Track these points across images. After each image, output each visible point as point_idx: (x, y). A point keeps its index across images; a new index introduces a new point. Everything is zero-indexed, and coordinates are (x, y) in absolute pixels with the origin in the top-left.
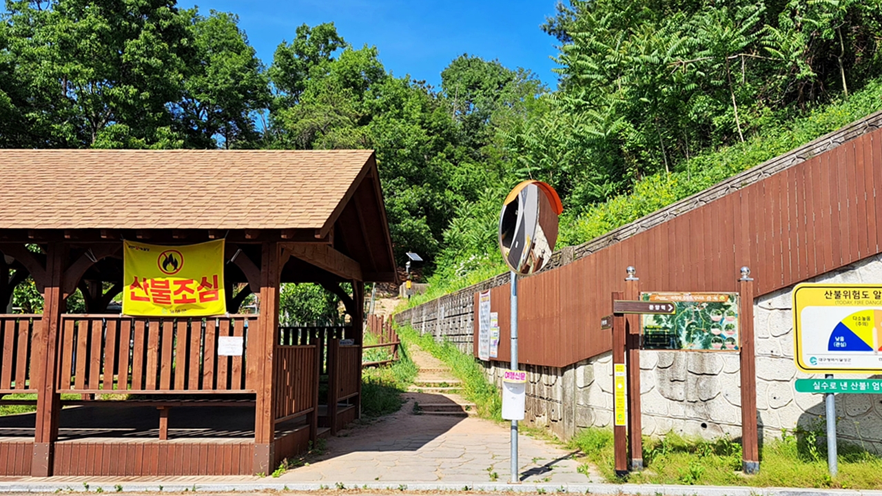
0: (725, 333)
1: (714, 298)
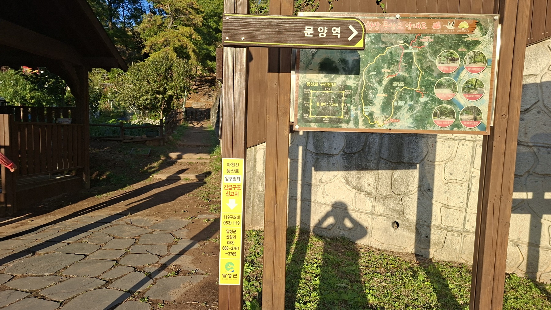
0: (462, 99)
1: (446, 26)
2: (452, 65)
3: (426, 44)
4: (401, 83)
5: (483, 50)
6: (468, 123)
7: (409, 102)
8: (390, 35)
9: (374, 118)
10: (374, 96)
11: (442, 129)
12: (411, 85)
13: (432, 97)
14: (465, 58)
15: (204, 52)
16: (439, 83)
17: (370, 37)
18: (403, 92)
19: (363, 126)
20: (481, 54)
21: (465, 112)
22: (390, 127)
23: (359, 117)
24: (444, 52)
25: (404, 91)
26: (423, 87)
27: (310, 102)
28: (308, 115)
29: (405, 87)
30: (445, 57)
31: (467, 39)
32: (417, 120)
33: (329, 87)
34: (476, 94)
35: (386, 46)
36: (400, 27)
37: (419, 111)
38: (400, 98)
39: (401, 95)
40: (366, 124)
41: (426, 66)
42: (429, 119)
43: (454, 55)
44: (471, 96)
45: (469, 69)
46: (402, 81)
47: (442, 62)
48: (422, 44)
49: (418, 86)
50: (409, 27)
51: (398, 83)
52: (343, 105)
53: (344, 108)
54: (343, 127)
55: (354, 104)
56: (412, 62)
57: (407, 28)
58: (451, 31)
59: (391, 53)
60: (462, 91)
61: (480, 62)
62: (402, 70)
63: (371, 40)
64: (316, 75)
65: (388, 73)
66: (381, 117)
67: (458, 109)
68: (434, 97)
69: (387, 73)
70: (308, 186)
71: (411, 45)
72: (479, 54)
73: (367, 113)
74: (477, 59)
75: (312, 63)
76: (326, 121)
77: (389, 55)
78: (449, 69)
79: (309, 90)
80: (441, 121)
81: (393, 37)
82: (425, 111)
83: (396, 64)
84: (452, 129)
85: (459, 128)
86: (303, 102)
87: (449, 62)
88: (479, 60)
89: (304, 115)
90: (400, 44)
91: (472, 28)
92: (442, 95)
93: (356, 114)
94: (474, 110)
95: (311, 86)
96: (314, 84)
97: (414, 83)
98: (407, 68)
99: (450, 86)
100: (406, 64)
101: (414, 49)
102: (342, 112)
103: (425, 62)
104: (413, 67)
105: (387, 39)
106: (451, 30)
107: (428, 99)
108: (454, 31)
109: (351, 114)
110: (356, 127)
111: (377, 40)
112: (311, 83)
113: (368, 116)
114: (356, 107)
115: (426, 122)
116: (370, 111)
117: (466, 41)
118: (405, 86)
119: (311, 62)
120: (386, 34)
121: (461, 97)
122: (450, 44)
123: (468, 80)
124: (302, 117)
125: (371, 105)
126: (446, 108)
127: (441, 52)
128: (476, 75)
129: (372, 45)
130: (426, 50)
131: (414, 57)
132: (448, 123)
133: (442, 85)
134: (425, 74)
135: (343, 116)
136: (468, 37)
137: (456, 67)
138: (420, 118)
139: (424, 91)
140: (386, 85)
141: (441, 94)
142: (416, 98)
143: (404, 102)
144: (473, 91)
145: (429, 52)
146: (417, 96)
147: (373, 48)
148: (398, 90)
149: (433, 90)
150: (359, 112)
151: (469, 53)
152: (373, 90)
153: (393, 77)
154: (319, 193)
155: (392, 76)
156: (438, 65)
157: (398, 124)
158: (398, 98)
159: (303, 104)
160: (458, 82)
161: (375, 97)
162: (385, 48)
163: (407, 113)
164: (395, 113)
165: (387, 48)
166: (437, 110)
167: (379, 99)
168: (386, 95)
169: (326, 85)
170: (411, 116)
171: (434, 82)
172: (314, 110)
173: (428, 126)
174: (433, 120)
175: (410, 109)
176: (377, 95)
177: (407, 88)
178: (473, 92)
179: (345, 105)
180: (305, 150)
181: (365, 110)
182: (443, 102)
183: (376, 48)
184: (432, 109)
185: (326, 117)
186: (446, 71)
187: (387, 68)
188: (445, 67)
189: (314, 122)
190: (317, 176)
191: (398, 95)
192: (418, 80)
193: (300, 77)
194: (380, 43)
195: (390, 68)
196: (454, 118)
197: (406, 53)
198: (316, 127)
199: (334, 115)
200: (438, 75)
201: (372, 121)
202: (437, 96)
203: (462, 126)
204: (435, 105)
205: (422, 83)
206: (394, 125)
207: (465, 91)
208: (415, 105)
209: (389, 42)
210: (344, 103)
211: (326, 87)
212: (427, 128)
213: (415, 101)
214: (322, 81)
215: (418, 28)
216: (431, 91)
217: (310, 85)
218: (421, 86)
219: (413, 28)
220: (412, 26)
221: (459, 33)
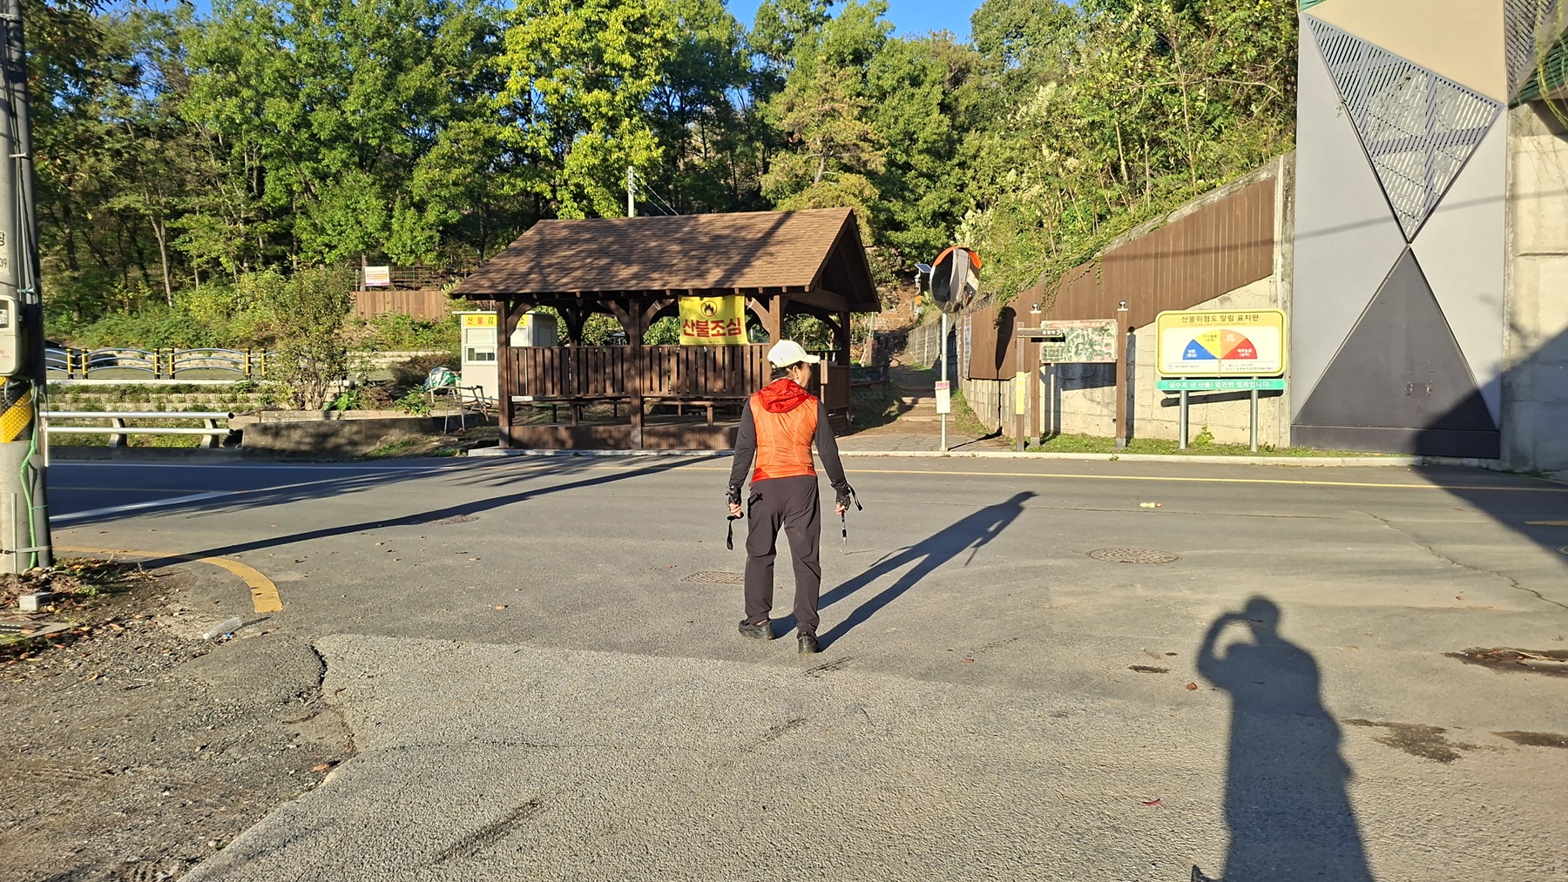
0: (1104, 349)
15: (882, 217)
70: (1058, 401)
154: (1066, 406)
180: (1056, 377)
190: (1063, 394)
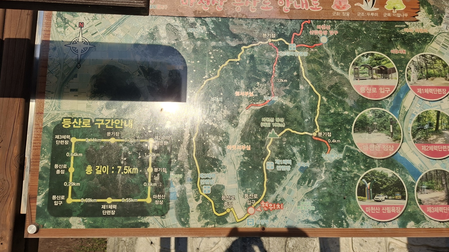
0: (414, 155)
1: (360, 5)
2: (381, 82)
3: (324, 40)
4: (278, 119)
5: (440, 52)
6: (437, 210)
7: (300, 163)
8: (248, 21)
9: (223, 202)
10: (220, 149)
11: (382, 226)
12: (300, 125)
13: (348, 150)
14: (407, 67)
16: (360, 121)
17: (206, 24)
18: (285, 139)
19: (199, 220)
20: (438, 61)
21: (426, 183)
22: (263, 222)
23: (189, 200)
24: (363, 56)
25: (286, 137)
26: (327, 130)
27: (69, 166)
28: (63, 197)
29: (289, 129)
30: (365, 66)
31: (406, 30)
32: (323, 204)
33: (116, 130)
34: (442, 145)
35: (241, 43)
36: (268, 5)
37: (324, 184)
38: (280, 153)
39: (281, 147)
40: (206, 217)
41: (328, 86)
42: (350, 202)
43: (385, 62)
44: (432, 148)
45: (420, 90)
46: (280, 116)
47: (361, 76)
48: (316, 39)
49: (315, 127)
50: (286, 7)
51: (272, 120)
52: (150, 170)
53: (152, 178)
54: (151, 226)
55: (176, 169)
56: (298, 76)
57: (281, 8)
58: (372, 14)
59: (252, 57)
60: (411, 137)
61: (439, 76)
62: (278, 93)
63: (208, 30)
64: (86, 102)
65: (250, 99)
66: (241, 198)
67: (410, 179)
68: (355, 151)
69: (247, 100)
71: (292, 41)
72: (434, 60)
73: (207, 190)
74: (431, 71)
75: (76, 76)
76: (108, 212)
77: (248, 62)
78: (378, 90)
79: (68, 137)
80: (378, 206)
81: (254, 25)
82: (339, 184)
83: (264, 80)
84: (403, 225)
85: (417, 222)
86: (52, 166)
87: (375, 76)
88: (437, 73)
89: (54, 197)
90: (270, 40)
91: (412, 10)
92: (371, 146)
93: (183, 192)
94: (444, 180)
95: (74, 126)
96: (80, 122)
97: (306, 120)
98: (288, 88)
99: (385, 127)
100: (286, 81)
101: (299, 49)
102: (149, 188)
103: (325, 76)
104: (301, 87)
105: (243, 29)
106: (371, 12)
107: (341, 156)
108: (377, 14)
109: (169, 193)
110: (183, 224)
111: (221, 30)
112: (72, 120)
113: (210, 196)
114: (181, 176)
115: (344, 209)
116: (213, 183)
117: (405, 35)
118: (287, 126)
119: (74, 73)
120: (239, 19)
121: (413, 152)
122: (373, 41)
123: (420, 113)
124: (49, 202)
125: (215, 169)
126: (384, 176)
127: (357, 57)
128: (436, 103)
129: (211, 40)
130: (325, 52)
131: (301, 66)
132: (393, 210)
133: (367, 124)
134: (328, 101)
135: (151, 196)
136: (407, 26)
137: (392, 87)
138: (328, 199)
139: (330, 138)
140: (246, 125)
141: (369, 145)
142: (314, 153)
143: (290, 162)
144: (435, 137)
145: (331, 57)
146: (315, 149)
147: (214, 47)
148: (273, 135)
149: (349, 135)
150: (188, 186)
151: (414, 59)
152: (218, 135)
153: (259, 108)
155: (257, 105)
156: (354, 83)
157: (280, 214)
158: (274, 155)
159: (53, 170)
160: (401, 118)
161: (224, 150)
162: (238, 48)
163: (298, 188)
164: (271, 189)
165: (243, 48)
166: (364, 180)
167: (233, 156)
168: (249, 148)
169: (110, 125)
170: (309, 195)
171: (349, 118)
172: (78, 184)
173: (350, 219)
174: (360, 203)
175: (303, 179)
176: (228, 148)
177: (292, 131)
178: (436, 140)
179: (156, 170)
181: (203, 182)
182: (376, 161)
183: (221, 48)
184: (353, 178)
185: (109, 200)
186: (372, 95)
187: (247, 90)
188: (369, 86)
189: (79, 216)
191: (274, 147)
192: (316, 114)
193: (46, 106)
194: (228, 37)
195: (251, 89)
196: (403, 198)
197: (283, 59)
198: (83, 227)
199: (129, 197)
200: (357, 102)
201: (220, 208)
202: (360, 150)
203: (424, 217)
204: (360, 170)
205: (325, 119)
206: (271, 217)
207: (418, 136)
208: (315, 170)
209: (246, 35)
210: (153, 166)
211: (110, 130)
212: (348, 225)
213: (313, 160)
214: (100, 116)
215: (305, 8)
216: (346, 137)
217: (72, 125)
218: (322, 128)
219: (294, 9)
220: (292, 5)
221: (387, 20)
